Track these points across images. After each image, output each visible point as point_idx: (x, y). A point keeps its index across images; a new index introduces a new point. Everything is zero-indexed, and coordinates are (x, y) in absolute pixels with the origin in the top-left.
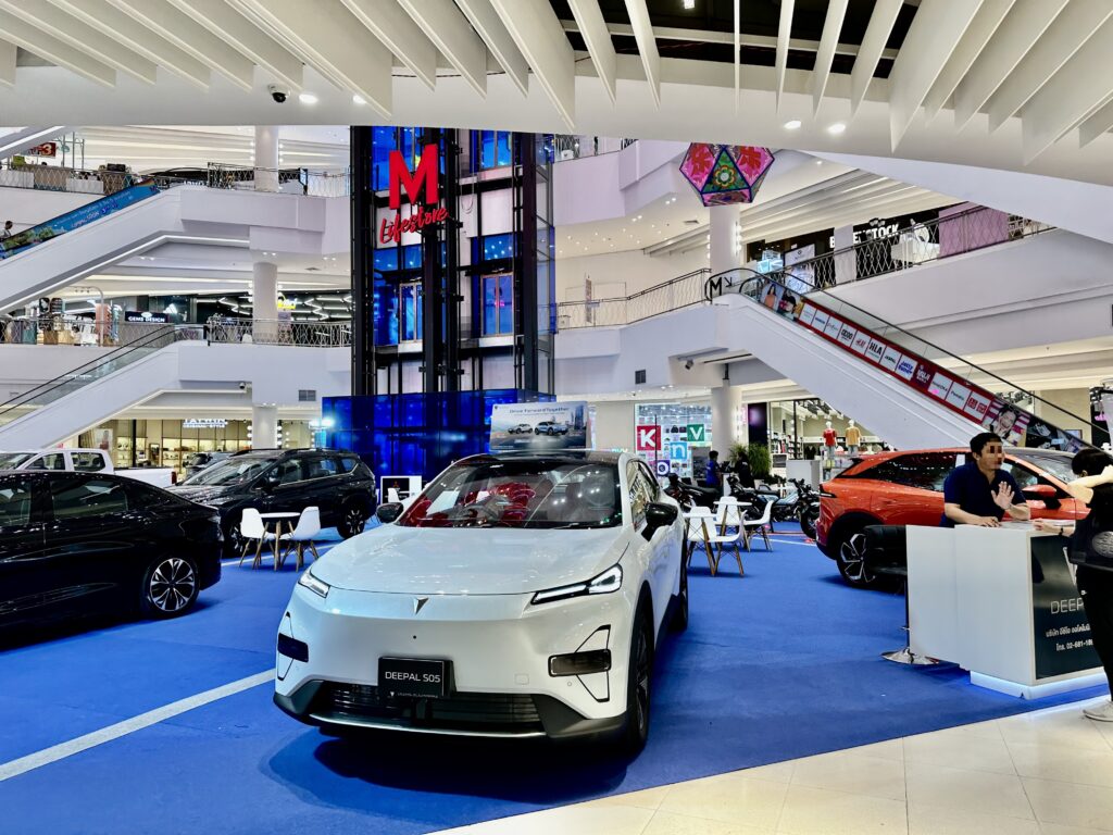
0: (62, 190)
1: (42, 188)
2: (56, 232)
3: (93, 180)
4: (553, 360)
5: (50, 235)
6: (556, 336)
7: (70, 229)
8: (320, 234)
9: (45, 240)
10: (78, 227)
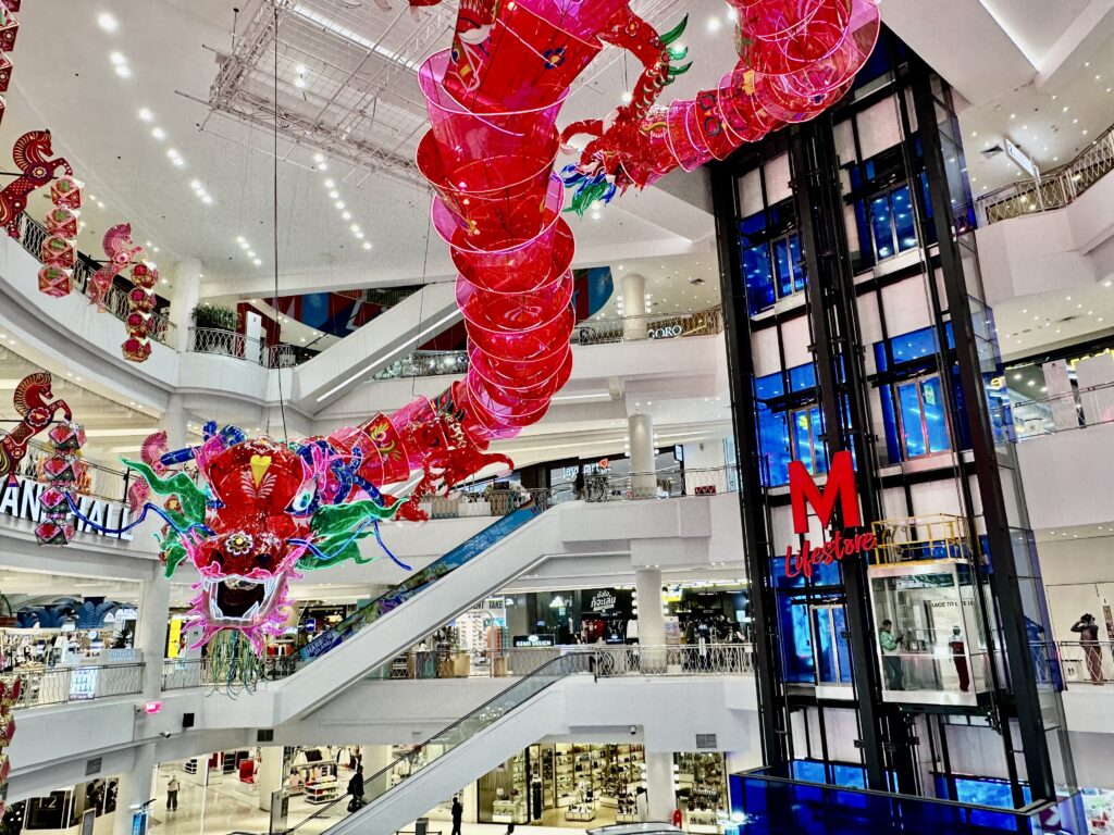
0: (455, 516)
1: (439, 518)
2: (450, 567)
3: (481, 501)
4: (1066, 732)
5: (444, 571)
6: (1064, 693)
7: (461, 563)
8: (706, 539)
9: (440, 576)
10: (467, 561)
